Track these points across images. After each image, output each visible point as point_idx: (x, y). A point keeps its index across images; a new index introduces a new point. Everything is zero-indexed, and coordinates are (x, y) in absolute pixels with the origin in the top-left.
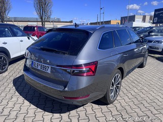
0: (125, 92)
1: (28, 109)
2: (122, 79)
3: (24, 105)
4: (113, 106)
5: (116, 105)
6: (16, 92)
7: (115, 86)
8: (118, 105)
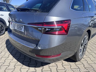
0: (89, 51)
1: (10, 62)
2: (89, 40)
3: (8, 59)
4: (81, 63)
5: (83, 62)
6: (6, 48)
7: (83, 47)
8: (85, 63)
